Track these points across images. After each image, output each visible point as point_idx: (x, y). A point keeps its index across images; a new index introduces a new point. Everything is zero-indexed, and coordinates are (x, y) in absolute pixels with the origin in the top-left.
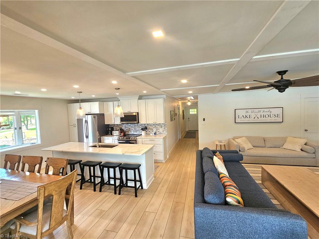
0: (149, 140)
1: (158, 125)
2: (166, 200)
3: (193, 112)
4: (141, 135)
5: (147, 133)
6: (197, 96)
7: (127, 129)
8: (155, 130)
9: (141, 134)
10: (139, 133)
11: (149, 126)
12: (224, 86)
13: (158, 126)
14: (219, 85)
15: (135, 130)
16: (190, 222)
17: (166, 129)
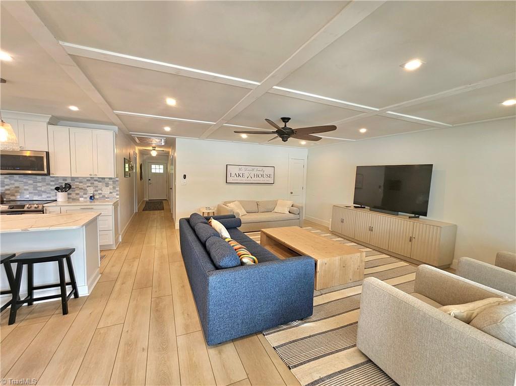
0: (79, 208)
1: (99, 182)
2: (137, 300)
3: (157, 169)
4: (56, 201)
5: (70, 196)
6: (175, 139)
7: (7, 187)
8: (91, 191)
9: (54, 199)
10: (48, 197)
11: (78, 183)
12: (221, 126)
13: (101, 184)
14: (215, 123)
15: (37, 190)
16: (188, 315)
17: (118, 189)
